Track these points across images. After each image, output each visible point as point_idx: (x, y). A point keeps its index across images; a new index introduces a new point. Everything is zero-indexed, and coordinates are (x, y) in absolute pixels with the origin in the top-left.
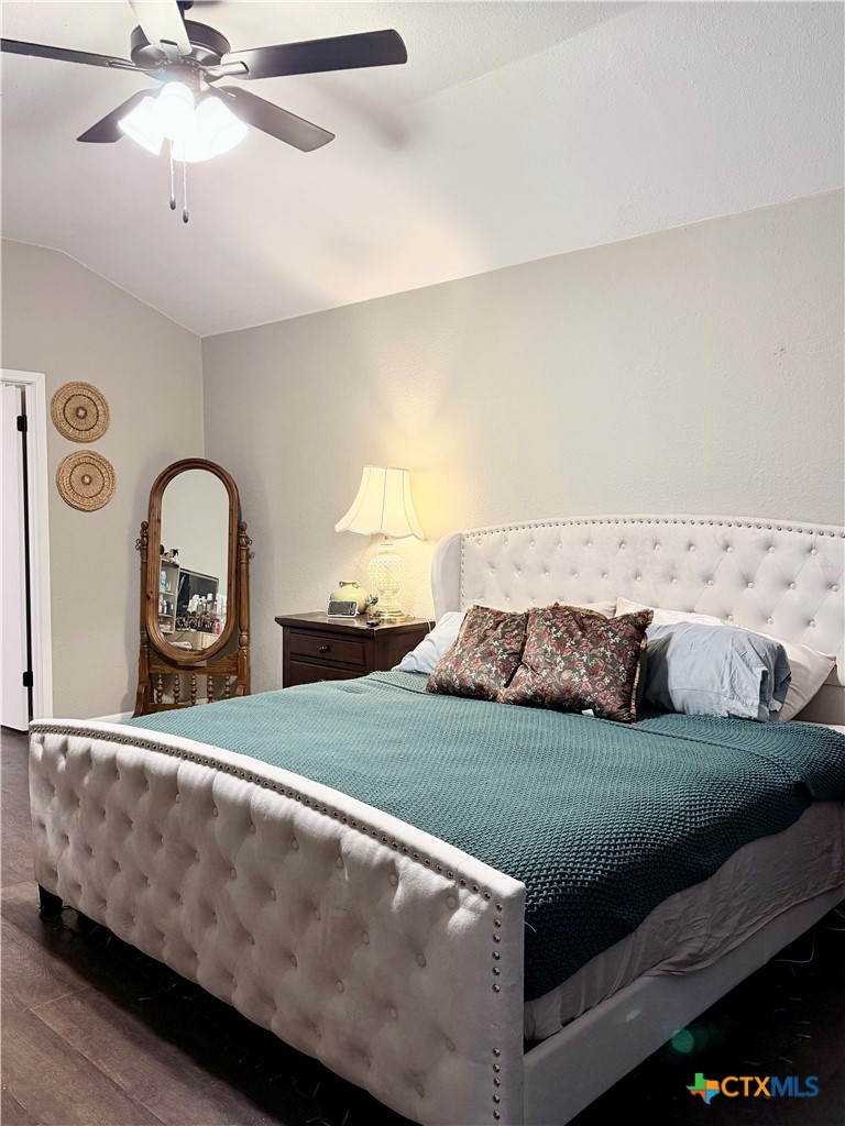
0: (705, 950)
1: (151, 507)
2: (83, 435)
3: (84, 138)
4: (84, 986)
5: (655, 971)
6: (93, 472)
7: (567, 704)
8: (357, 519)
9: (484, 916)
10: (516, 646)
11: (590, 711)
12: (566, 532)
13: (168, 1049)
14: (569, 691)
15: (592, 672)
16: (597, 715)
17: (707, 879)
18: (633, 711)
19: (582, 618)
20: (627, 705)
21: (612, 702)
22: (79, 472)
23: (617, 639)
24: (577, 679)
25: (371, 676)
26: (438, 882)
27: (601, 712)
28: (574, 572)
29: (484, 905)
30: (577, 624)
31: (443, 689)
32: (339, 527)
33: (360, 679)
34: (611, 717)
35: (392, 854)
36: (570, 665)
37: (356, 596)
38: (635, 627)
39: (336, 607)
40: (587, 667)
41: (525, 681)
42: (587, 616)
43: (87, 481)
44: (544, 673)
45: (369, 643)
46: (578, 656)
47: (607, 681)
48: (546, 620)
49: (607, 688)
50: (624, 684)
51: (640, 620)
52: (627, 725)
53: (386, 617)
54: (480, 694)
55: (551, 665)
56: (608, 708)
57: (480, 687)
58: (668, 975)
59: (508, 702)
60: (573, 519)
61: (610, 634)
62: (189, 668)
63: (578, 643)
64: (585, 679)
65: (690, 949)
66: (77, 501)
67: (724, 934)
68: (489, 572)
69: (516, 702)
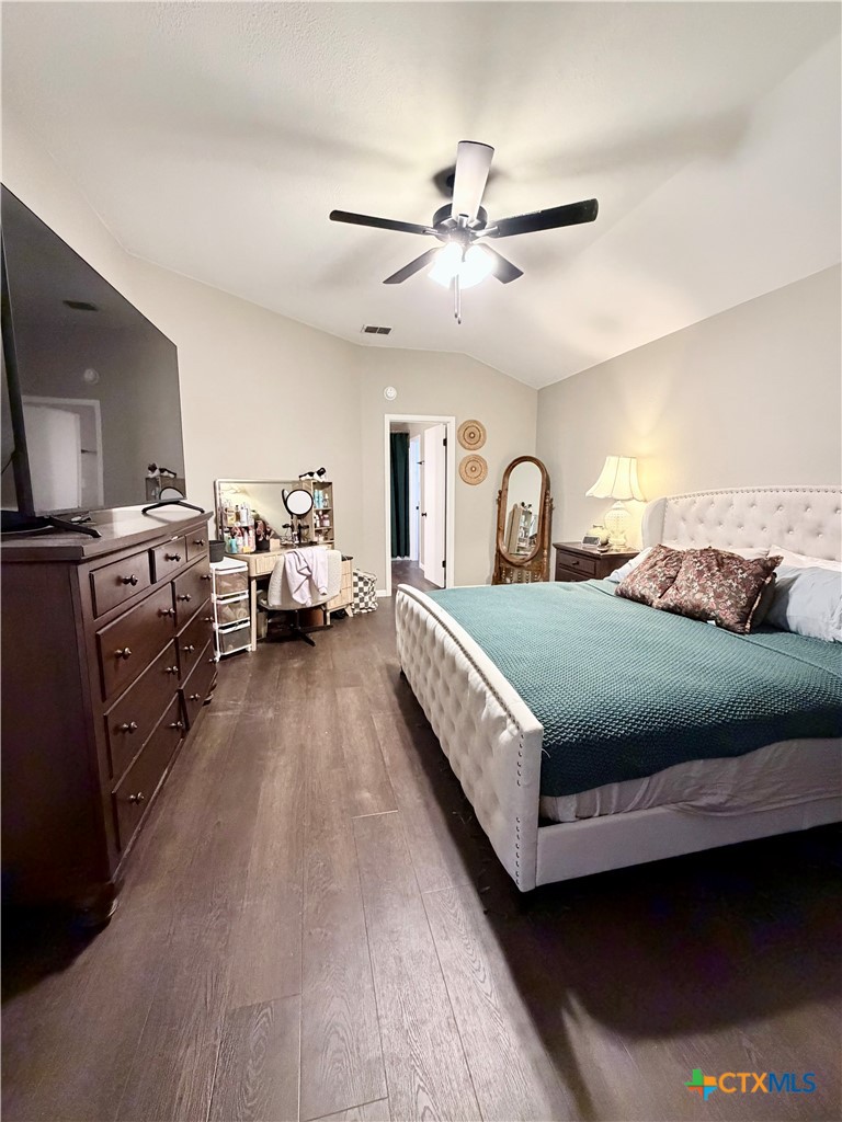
0: (728, 805)
1: (504, 483)
2: (472, 447)
3: (387, 281)
4: (399, 712)
5: (672, 806)
6: (477, 465)
7: (698, 615)
8: (599, 490)
9: (515, 739)
10: (673, 573)
11: (713, 622)
12: (736, 498)
13: (414, 752)
14: (699, 607)
15: (718, 596)
16: (718, 625)
17: (736, 756)
18: (748, 626)
19: (723, 558)
20: (743, 622)
21: (730, 618)
22: (469, 465)
23: (745, 575)
24: (705, 600)
25: (588, 582)
26: (500, 712)
27: (722, 623)
28: (740, 526)
29: (516, 732)
30: (720, 562)
31: (623, 595)
32: (587, 494)
33: (580, 583)
34: (728, 628)
35: (486, 688)
36: (703, 590)
37: (601, 535)
38: (764, 568)
39: (588, 540)
40: (715, 591)
41: (672, 597)
42: (729, 558)
43: (473, 469)
44: (684, 593)
45: (598, 562)
46: (710, 583)
47: (729, 603)
48: (695, 557)
49: (728, 608)
50: (743, 607)
51: (769, 564)
52: (740, 636)
53: (614, 547)
54: (643, 600)
55: (689, 588)
56: (727, 622)
57: (643, 596)
58: (682, 811)
59: (658, 608)
60: (744, 489)
61: (740, 571)
62: (519, 566)
63: (713, 575)
64: (712, 600)
65: (713, 800)
66: (468, 480)
67: (753, 799)
68: (682, 523)
69: (663, 609)
